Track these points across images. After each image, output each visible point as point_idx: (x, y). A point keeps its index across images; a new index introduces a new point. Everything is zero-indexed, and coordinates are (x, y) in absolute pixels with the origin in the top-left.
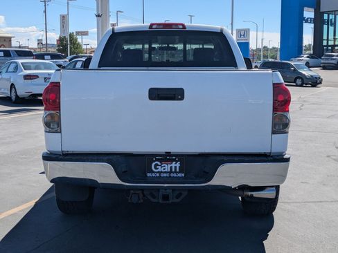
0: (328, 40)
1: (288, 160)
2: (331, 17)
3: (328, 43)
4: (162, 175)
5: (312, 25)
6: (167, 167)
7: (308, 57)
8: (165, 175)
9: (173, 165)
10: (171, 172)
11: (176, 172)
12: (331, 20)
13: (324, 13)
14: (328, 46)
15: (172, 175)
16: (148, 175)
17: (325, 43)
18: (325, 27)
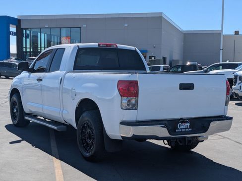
0: (26, 48)
1: (231, 118)
2: (28, 32)
3: (26, 50)
4: (183, 130)
5: (15, 37)
6: (184, 126)
7: (15, 59)
8: (184, 130)
9: (187, 124)
10: (186, 128)
11: (188, 128)
12: (28, 34)
13: (23, 29)
14: (26, 52)
15: (187, 130)
16: (177, 131)
17: (24, 50)
18: (24, 38)
